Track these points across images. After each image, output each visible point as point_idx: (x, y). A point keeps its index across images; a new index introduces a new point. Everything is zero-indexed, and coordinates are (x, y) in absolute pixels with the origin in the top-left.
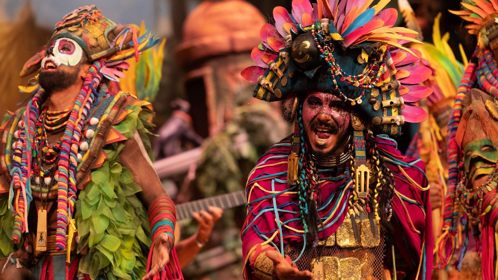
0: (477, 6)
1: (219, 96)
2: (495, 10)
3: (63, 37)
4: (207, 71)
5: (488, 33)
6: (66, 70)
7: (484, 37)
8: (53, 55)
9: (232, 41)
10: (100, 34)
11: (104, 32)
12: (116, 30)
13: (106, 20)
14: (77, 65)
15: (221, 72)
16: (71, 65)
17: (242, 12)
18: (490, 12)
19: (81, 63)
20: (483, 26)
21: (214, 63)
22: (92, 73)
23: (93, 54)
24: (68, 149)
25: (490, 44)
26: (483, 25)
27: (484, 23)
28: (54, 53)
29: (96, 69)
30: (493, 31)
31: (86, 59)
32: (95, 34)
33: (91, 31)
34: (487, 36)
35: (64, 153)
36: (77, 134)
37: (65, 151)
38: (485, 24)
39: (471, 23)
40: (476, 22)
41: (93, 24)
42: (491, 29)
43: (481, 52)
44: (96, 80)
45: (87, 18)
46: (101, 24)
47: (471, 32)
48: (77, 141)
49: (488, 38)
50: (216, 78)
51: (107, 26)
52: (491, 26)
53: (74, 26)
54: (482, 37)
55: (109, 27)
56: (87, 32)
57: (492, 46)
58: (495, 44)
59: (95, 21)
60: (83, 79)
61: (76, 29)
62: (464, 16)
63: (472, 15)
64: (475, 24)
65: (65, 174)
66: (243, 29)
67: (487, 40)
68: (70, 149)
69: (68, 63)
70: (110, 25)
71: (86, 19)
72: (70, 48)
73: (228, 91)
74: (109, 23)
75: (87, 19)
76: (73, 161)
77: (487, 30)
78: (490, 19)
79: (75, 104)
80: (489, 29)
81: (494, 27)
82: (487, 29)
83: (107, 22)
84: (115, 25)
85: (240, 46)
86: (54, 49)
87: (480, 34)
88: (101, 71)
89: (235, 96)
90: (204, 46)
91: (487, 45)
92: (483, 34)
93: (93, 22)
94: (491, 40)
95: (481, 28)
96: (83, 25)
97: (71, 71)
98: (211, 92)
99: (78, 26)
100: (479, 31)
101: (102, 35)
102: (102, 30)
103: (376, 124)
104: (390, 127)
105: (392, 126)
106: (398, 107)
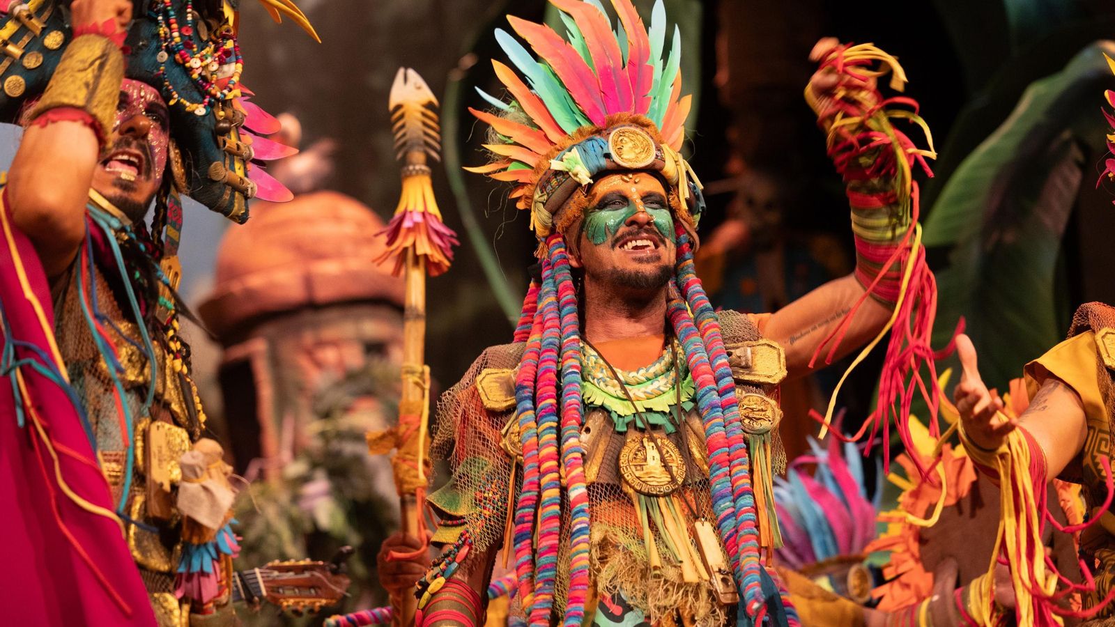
0: (516, 144)
1: (283, 402)
2: (551, 143)
4: (258, 347)
5: (545, 199)
7: (539, 210)
9: (308, 281)
15: (287, 349)
17: (337, 219)
18: (544, 150)
20: (536, 186)
21: (270, 329)
25: (554, 222)
26: (535, 182)
27: (536, 177)
30: (554, 190)
34: (545, 204)
38: (539, 180)
40: (522, 179)
42: (549, 187)
43: (543, 244)
47: (520, 205)
49: (547, 209)
50: (276, 362)
52: (548, 181)
54: (537, 211)
57: (559, 226)
58: (564, 219)
62: (497, 172)
63: (512, 167)
64: (523, 185)
66: (338, 255)
67: (546, 214)
73: (301, 389)
77: (542, 191)
78: (546, 166)
80: (545, 188)
81: (554, 182)
82: (543, 189)
85: (324, 293)
87: (533, 204)
89: (316, 398)
90: (250, 294)
91: (550, 224)
92: (537, 203)
94: (554, 213)
95: (533, 191)
98: (266, 392)
100: (532, 198)
103: (215, 178)
104: (233, 196)
105: (237, 194)
106: (244, 161)
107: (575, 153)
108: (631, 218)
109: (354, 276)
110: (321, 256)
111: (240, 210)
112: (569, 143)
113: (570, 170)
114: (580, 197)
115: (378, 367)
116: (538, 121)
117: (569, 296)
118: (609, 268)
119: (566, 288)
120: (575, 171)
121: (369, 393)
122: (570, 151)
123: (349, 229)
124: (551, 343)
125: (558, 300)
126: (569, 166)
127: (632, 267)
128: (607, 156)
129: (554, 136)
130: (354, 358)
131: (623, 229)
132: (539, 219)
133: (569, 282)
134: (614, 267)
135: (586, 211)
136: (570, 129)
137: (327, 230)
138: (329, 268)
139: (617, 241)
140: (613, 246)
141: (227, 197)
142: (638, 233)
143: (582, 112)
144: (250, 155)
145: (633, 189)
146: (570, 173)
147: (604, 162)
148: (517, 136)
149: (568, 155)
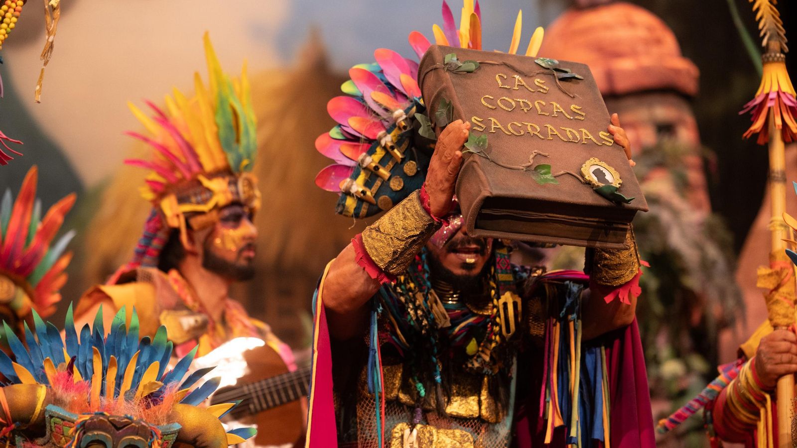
9: (609, 76)
17: (631, 24)
66: (633, 54)
85: (622, 85)
109: (646, 70)
110: (618, 55)
115: (668, 143)
121: (661, 165)
123: (641, 33)
130: (648, 137)
137: (623, 34)
138: (626, 65)
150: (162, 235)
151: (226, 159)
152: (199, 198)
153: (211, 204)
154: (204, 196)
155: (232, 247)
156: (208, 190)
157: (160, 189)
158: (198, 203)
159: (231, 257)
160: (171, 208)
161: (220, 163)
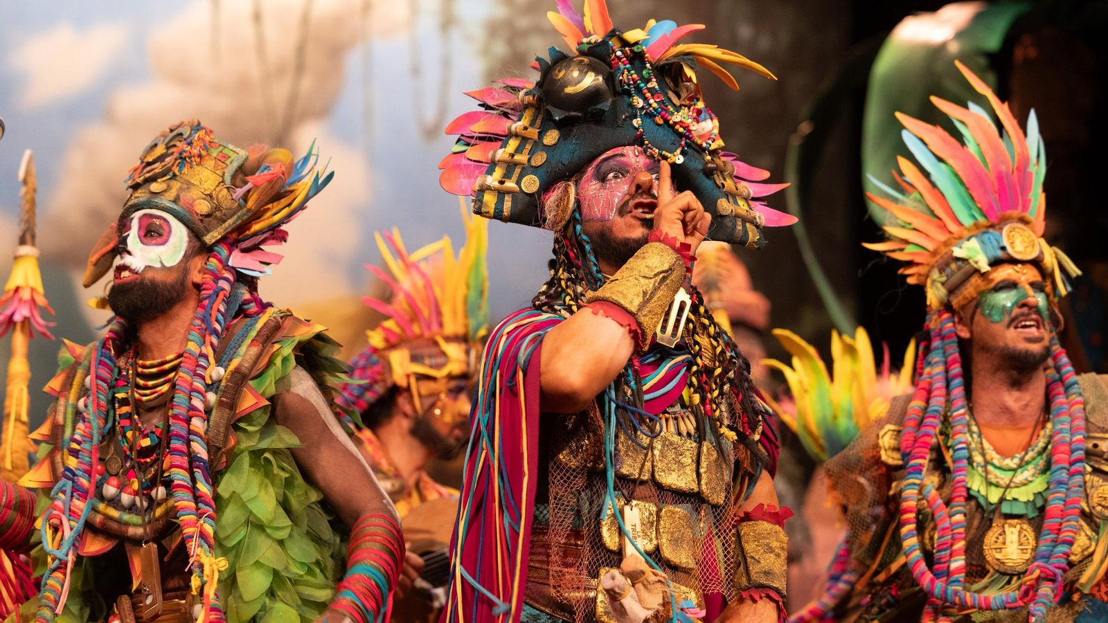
0: (915, 229)
2: (950, 232)
3: (143, 208)
5: (944, 279)
6: (159, 277)
7: (937, 288)
8: (129, 253)
10: (217, 183)
11: (223, 176)
12: (248, 164)
13: (225, 147)
14: (182, 261)
16: (168, 265)
18: (942, 237)
19: (187, 257)
20: (933, 267)
22: (212, 273)
23: (208, 231)
24: (184, 433)
25: (951, 299)
26: (932, 263)
27: (935, 260)
28: (129, 248)
29: (220, 261)
30: (953, 273)
31: (197, 244)
32: (206, 186)
33: (197, 183)
34: (943, 284)
35: (176, 441)
36: (197, 397)
37: (179, 436)
38: (936, 262)
39: (910, 264)
40: (917, 259)
41: (199, 164)
42: (948, 271)
43: (935, 317)
44: (222, 284)
45: (183, 156)
46: (215, 158)
47: (911, 281)
48: (200, 411)
49: (945, 287)
51: (228, 162)
52: (948, 265)
53: (159, 180)
54: (934, 288)
55: (231, 162)
56: (189, 185)
57: (955, 302)
58: (960, 297)
59: (200, 156)
60: (198, 287)
61: (164, 186)
62: (893, 251)
63: (910, 248)
64: (918, 264)
65: (186, 484)
67: (942, 292)
68: (189, 429)
69: (161, 262)
70: (233, 156)
71: (181, 158)
72: (161, 231)
74: (231, 154)
75: (185, 158)
76: (196, 450)
77: (940, 273)
78: (944, 250)
79: (189, 340)
80: (944, 270)
81: (953, 266)
82: (941, 271)
83: (226, 151)
84: (243, 153)
86: (129, 241)
87: (929, 281)
88: (230, 263)
91: (946, 301)
92: (934, 281)
93: (198, 160)
94: (951, 291)
95: (930, 271)
96: (177, 173)
97: (171, 279)
99: (168, 177)
100: (927, 276)
101: (220, 183)
102: (217, 172)
103: (724, 214)
104: (744, 226)
105: (748, 225)
106: (746, 199)
107: (974, 243)
108: (1023, 301)
111: (754, 237)
112: (966, 234)
113: (970, 258)
114: (975, 280)
116: (940, 212)
117: (956, 369)
118: (1001, 344)
119: (954, 362)
120: (976, 259)
122: (968, 240)
124: (936, 411)
125: (947, 371)
126: (970, 255)
127: (1023, 346)
128: (1003, 248)
129: (952, 227)
131: (1016, 311)
132: (934, 295)
133: (957, 355)
134: (1006, 345)
135: (982, 294)
136: (967, 222)
139: (1013, 320)
140: (1009, 326)
141: (739, 228)
142: (1029, 314)
143: (980, 210)
144: (749, 193)
145: (1023, 278)
146: (971, 261)
147: (1000, 254)
148: (917, 223)
149: (966, 244)
150: (379, 389)
151: (466, 326)
152: (433, 361)
153: (444, 372)
154: (440, 360)
155: (448, 418)
156: (444, 354)
157: (393, 340)
158: (431, 367)
159: (443, 430)
160: (402, 365)
161: (460, 330)
